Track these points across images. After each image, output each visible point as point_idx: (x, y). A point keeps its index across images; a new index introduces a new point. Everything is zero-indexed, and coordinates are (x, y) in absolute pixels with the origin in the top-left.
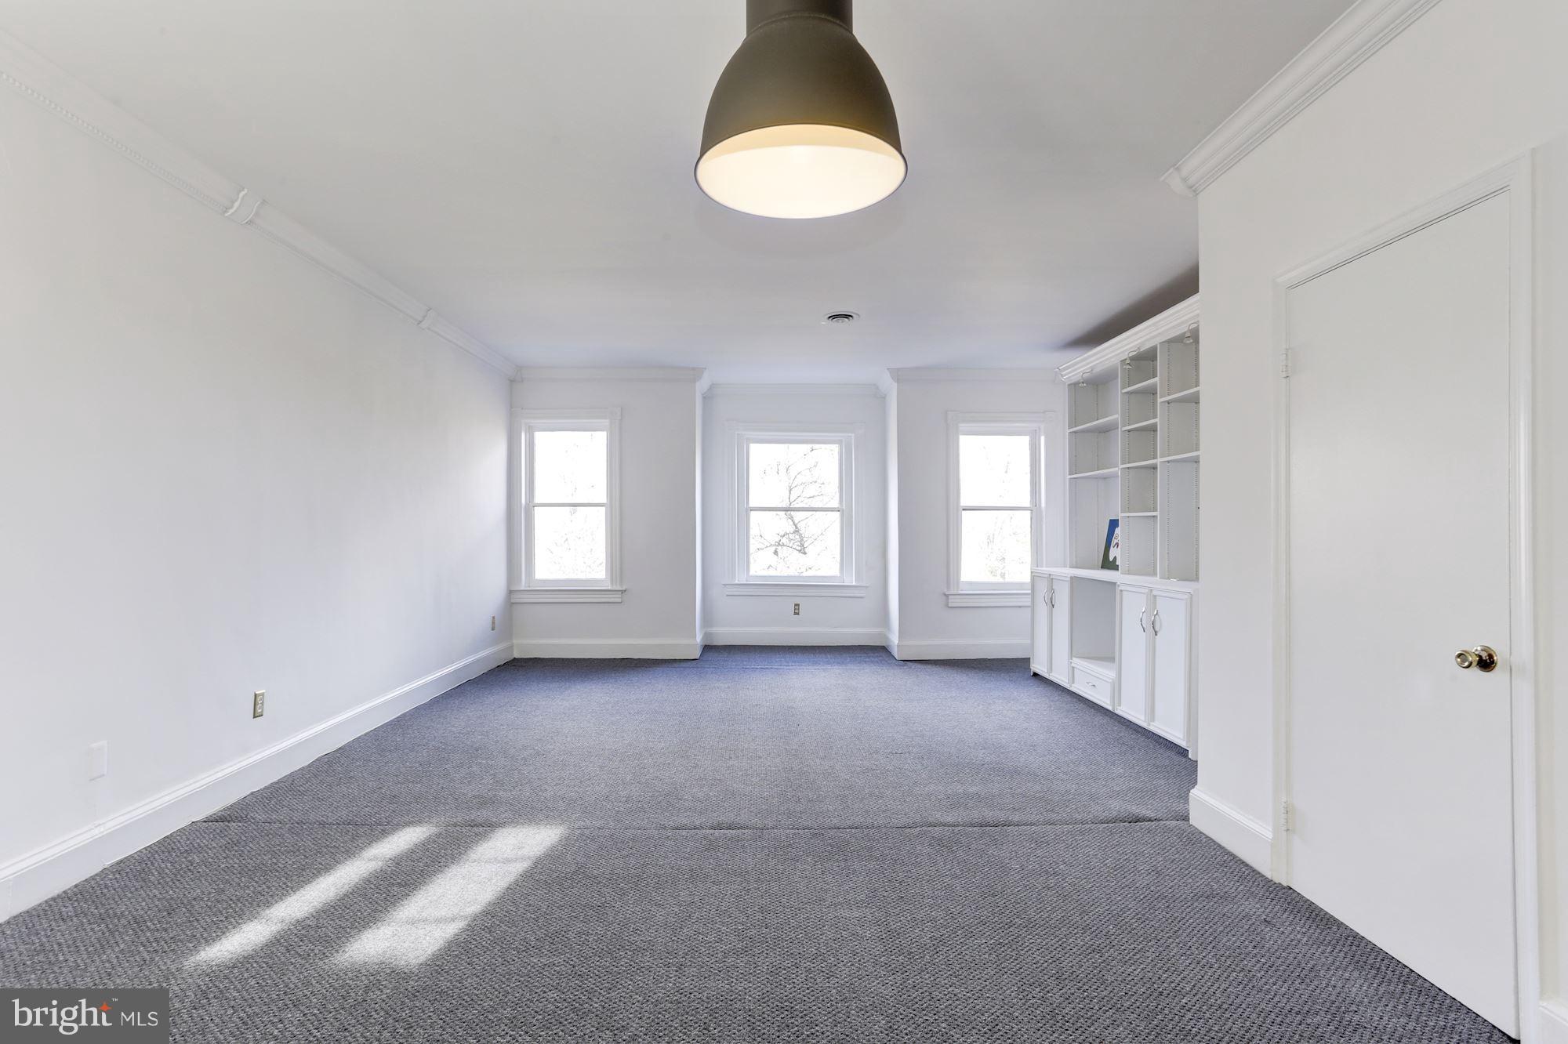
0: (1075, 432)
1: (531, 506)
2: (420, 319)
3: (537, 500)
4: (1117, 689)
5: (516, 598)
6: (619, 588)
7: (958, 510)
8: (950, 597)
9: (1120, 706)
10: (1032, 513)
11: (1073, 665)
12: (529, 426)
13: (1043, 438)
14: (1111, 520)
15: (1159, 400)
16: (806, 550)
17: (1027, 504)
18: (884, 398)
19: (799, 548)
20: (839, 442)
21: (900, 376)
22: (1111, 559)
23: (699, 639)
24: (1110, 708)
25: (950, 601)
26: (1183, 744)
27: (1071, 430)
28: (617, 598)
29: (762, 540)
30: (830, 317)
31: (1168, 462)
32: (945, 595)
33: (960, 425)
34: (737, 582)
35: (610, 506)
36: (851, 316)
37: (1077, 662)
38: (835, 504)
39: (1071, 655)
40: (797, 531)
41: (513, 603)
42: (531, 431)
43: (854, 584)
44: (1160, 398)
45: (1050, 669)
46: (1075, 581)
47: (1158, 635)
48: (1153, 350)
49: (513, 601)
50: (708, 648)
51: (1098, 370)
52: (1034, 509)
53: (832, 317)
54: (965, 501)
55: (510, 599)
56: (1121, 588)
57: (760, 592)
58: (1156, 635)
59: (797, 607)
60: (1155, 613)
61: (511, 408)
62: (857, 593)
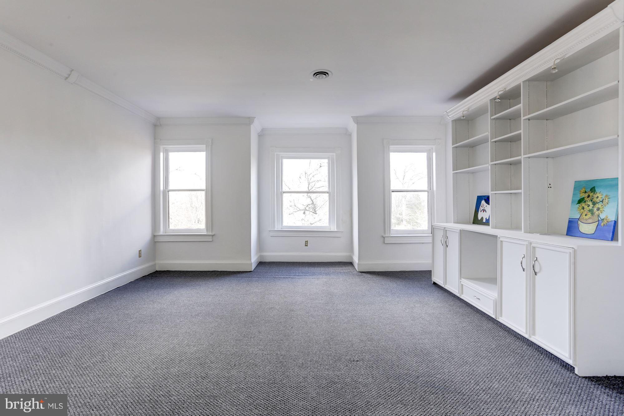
0: (456, 147)
1: (166, 192)
2: (67, 76)
3: (171, 187)
4: (498, 304)
5: (158, 239)
6: (210, 234)
7: (389, 191)
8: (386, 238)
9: (501, 317)
10: (428, 194)
11: (462, 283)
12: (166, 150)
13: (434, 154)
14: (478, 196)
15: (523, 118)
16: (317, 212)
17: (426, 189)
18: (350, 135)
19: (313, 211)
20: (328, 158)
21: (357, 120)
22: (479, 218)
23: (254, 259)
24: (494, 317)
25: (385, 240)
26: (570, 362)
27: (454, 146)
28: (210, 239)
29: (295, 208)
30: (314, 74)
31: (529, 158)
32: (383, 237)
33: (390, 146)
34: (276, 229)
35: (206, 191)
36: (327, 74)
37: (465, 282)
38: (326, 189)
39: (461, 276)
40: (313, 203)
41: (155, 242)
42: (166, 152)
43: (336, 230)
44: (523, 117)
45: (445, 282)
46: (462, 232)
47: (538, 274)
48: (517, 88)
49: (156, 240)
50: (261, 264)
51: (473, 108)
52: (430, 191)
53: (316, 74)
54: (393, 187)
55: (154, 239)
56: (501, 239)
57: (288, 234)
58: (536, 275)
59: (306, 242)
60: (535, 259)
61: (155, 139)
62: (338, 235)
